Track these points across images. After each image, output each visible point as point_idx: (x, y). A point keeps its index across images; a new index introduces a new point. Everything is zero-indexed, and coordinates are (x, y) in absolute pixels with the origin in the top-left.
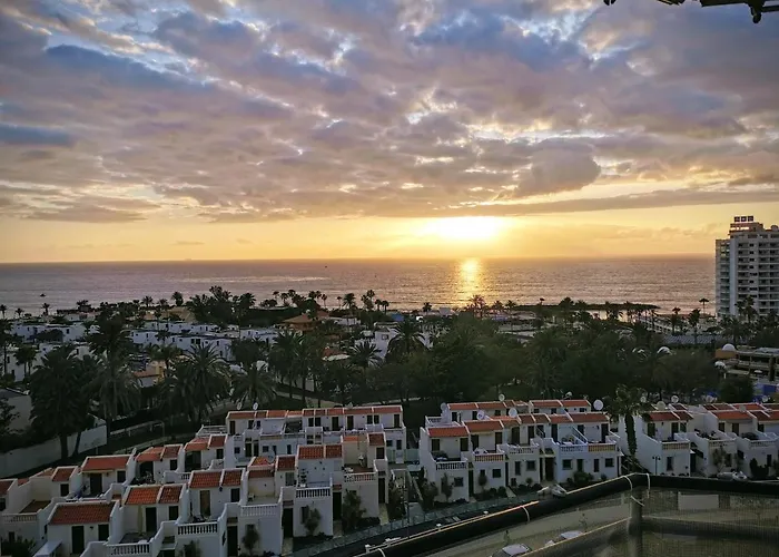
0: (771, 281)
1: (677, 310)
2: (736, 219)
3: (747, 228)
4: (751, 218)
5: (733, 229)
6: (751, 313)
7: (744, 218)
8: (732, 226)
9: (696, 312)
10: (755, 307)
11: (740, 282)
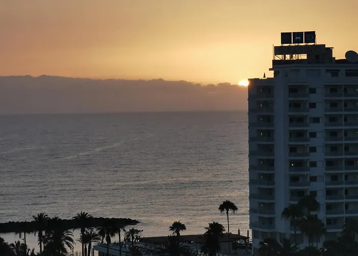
0: (347, 148)
1: (178, 226)
2: (285, 37)
3: (304, 57)
4: (311, 36)
5: (279, 57)
6: (313, 228)
7: (298, 36)
8: (278, 50)
9: (215, 228)
10: (322, 215)
11: (293, 149)
